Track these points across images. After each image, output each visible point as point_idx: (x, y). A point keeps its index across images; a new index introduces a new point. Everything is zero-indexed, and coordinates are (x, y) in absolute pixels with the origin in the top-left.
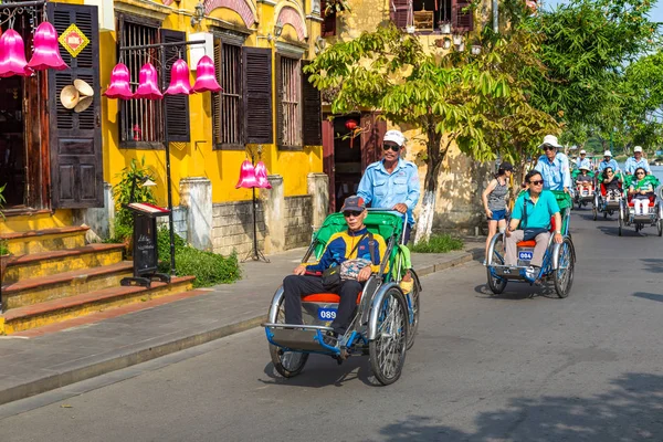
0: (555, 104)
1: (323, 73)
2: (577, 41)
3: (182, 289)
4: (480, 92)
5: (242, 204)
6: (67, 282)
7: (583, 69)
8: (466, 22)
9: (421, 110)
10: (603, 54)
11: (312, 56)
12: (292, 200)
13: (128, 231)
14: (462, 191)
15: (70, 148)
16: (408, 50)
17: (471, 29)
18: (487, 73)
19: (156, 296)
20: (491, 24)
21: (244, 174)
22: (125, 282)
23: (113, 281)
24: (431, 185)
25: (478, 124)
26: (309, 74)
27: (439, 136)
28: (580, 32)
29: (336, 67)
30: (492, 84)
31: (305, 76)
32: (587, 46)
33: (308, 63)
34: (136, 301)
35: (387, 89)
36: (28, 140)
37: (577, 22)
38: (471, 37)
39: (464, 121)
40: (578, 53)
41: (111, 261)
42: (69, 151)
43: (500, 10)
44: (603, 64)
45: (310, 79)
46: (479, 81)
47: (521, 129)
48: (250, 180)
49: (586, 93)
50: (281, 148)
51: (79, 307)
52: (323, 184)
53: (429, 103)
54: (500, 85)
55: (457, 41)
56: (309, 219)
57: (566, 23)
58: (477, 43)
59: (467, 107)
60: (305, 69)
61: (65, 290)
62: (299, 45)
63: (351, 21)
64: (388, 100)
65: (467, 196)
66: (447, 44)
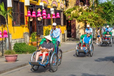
0: (104, 18)
1: (67, 13)
2: (108, 8)
7: (109, 12)
9: (84, 19)
10: (112, 10)
12: (63, 34)
15: (39, 26)
16: (81, 10)
17: (90, 5)
18: (95, 14)
20: (93, 4)
25: (93, 22)
26: (65, 14)
27: (87, 23)
28: (108, 6)
29: (69, 12)
30: (96, 15)
31: (64, 14)
32: (109, 8)
33: (64, 12)
35: (79, 16)
37: (108, 4)
39: (91, 21)
40: (108, 9)
44: (112, 11)
46: (93, 15)
47: (100, 22)
49: (109, 16)
52: (66, 31)
53: (86, 18)
55: (88, 8)
57: (106, 5)
58: (91, 8)
59: (92, 19)
62: (63, 9)
63: (69, 4)
66: (86, 8)
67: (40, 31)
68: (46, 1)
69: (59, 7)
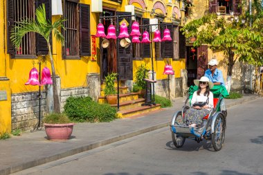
1: (187, 31)
3: (158, 108)
4: (250, 39)
5: (163, 80)
6: (130, 104)
8: (239, 11)
9: (228, 45)
11: (182, 25)
12: (177, 79)
13: (141, 88)
14: (237, 76)
15: (123, 60)
16: (221, 23)
17: (241, 13)
18: (253, 32)
19: (153, 110)
20: (249, 11)
21: (166, 69)
22: (142, 105)
23: (140, 104)
24: (230, 74)
25: (249, 51)
26: (182, 31)
27: (233, 55)
29: (192, 29)
30: (255, 36)
31: (180, 33)
33: (181, 27)
34: (148, 111)
35: (215, 37)
36: (109, 57)
38: (241, 16)
39: (245, 50)
41: (136, 98)
42: (123, 61)
43: (252, 6)
45: (183, 34)
46: (249, 35)
48: (168, 71)
50: (174, 60)
51: (136, 111)
52: (186, 73)
53: (231, 43)
54: (258, 36)
55: (236, 18)
56: (181, 86)
58: (243, 18)
59: (246, 44)
60: (181, 30)
61: (130, 106)
62: (178, 21)
63: (193, 10)
64: (216, 41)
65: (239, 78)
66: (232, 19)
67: (125, 71)
68: (141, 2)
69: (170, 15)
